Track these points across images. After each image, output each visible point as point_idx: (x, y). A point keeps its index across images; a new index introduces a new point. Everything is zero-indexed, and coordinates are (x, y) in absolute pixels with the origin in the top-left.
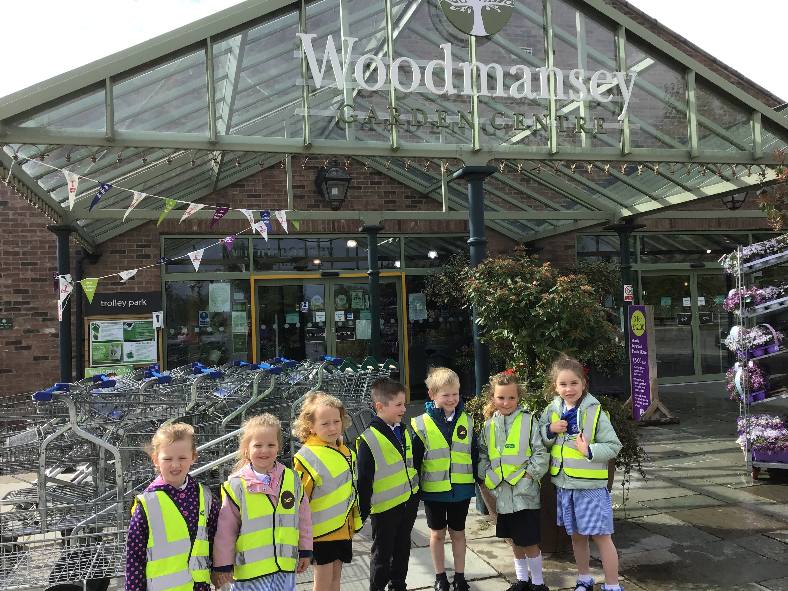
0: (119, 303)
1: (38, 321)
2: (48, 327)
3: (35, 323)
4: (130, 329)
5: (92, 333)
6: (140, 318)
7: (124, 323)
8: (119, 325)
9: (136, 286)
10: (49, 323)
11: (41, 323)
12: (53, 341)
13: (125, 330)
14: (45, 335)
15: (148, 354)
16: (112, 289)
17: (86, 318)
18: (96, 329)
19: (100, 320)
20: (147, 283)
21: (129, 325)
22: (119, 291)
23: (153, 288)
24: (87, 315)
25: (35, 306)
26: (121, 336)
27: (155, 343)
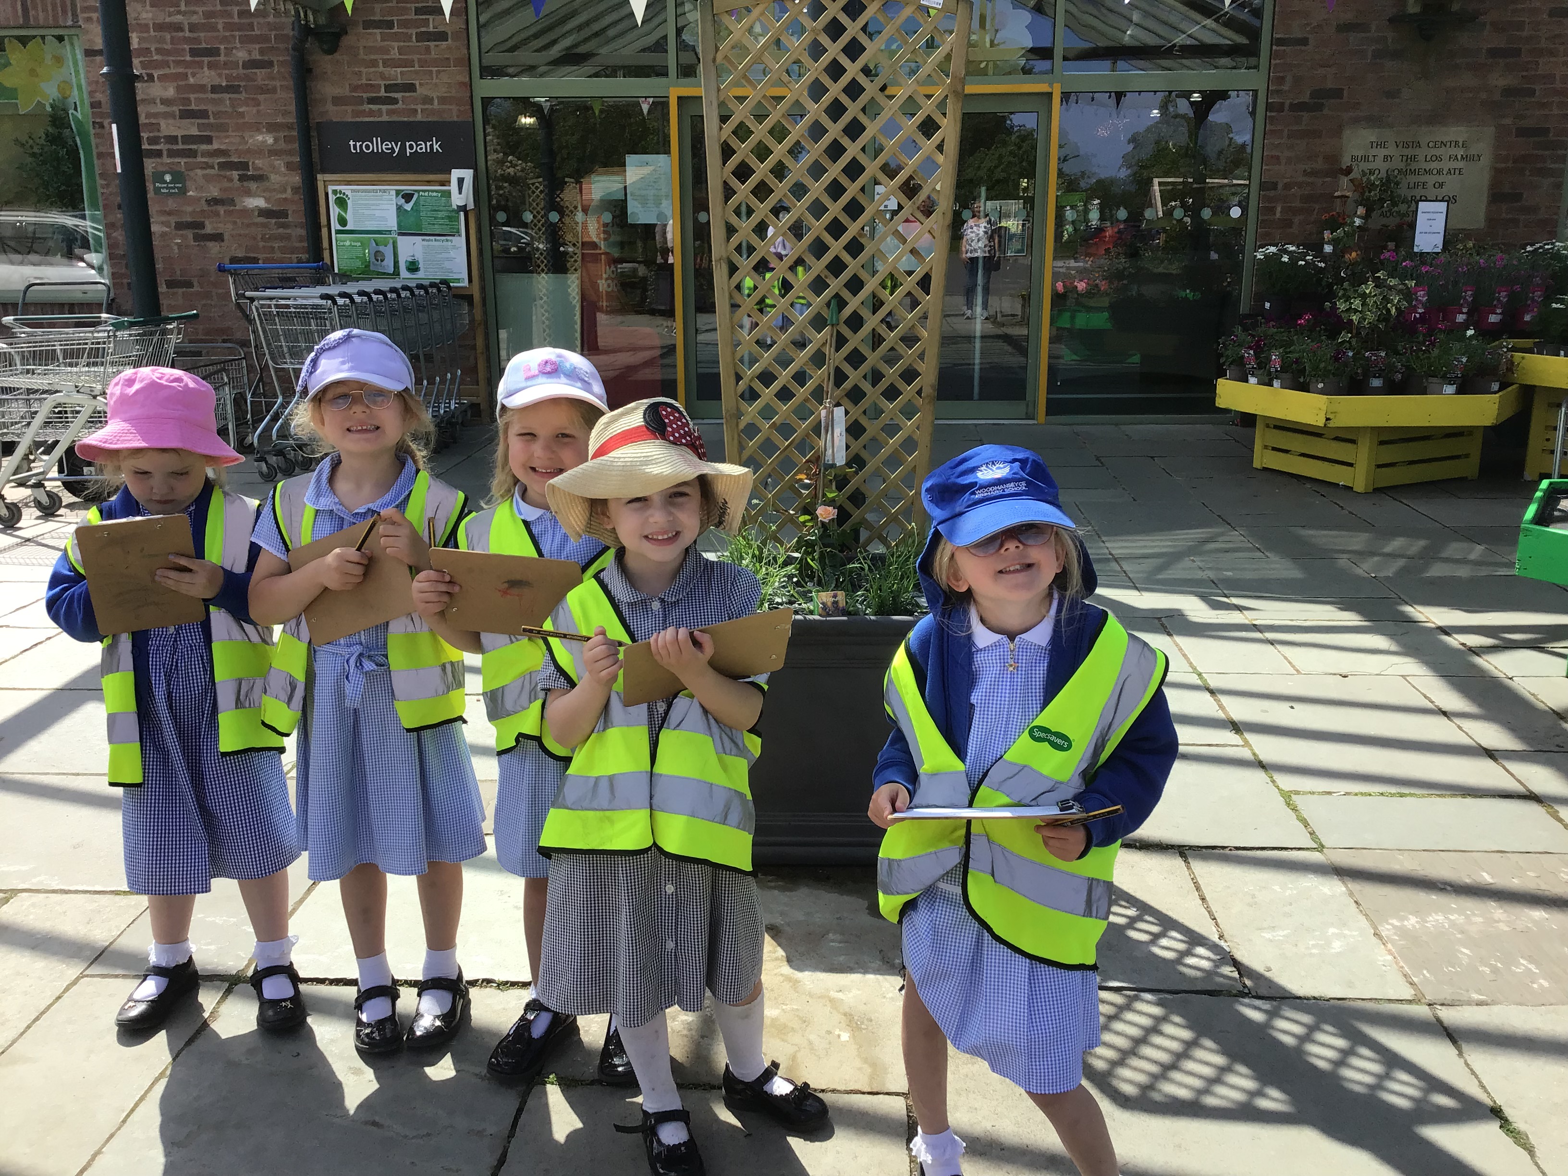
0: (385, 147)
1: (231, 180)
2: (249, 193)
3: (227, 184)
4: (408, 207)
5: (335, 211)
6: (429, 183)
7: (398, 192)
8: (386, 196)
9: (419, 107)
10: (253, 186)
11: (237, 183)
12: (264, 225)
13: (399, 208)
14: (246, 212)
15: (447, 265)
16: (371, 113)
17: (319, 177)
18: (342, 203)
19: (349, 183)
20: (443, 100)
21: (408, 197)
22: (385, 118)
23: (453, 113)
24: (324, 171)
25: (223, 147)
26: (392, 223)
27: (460, 241)
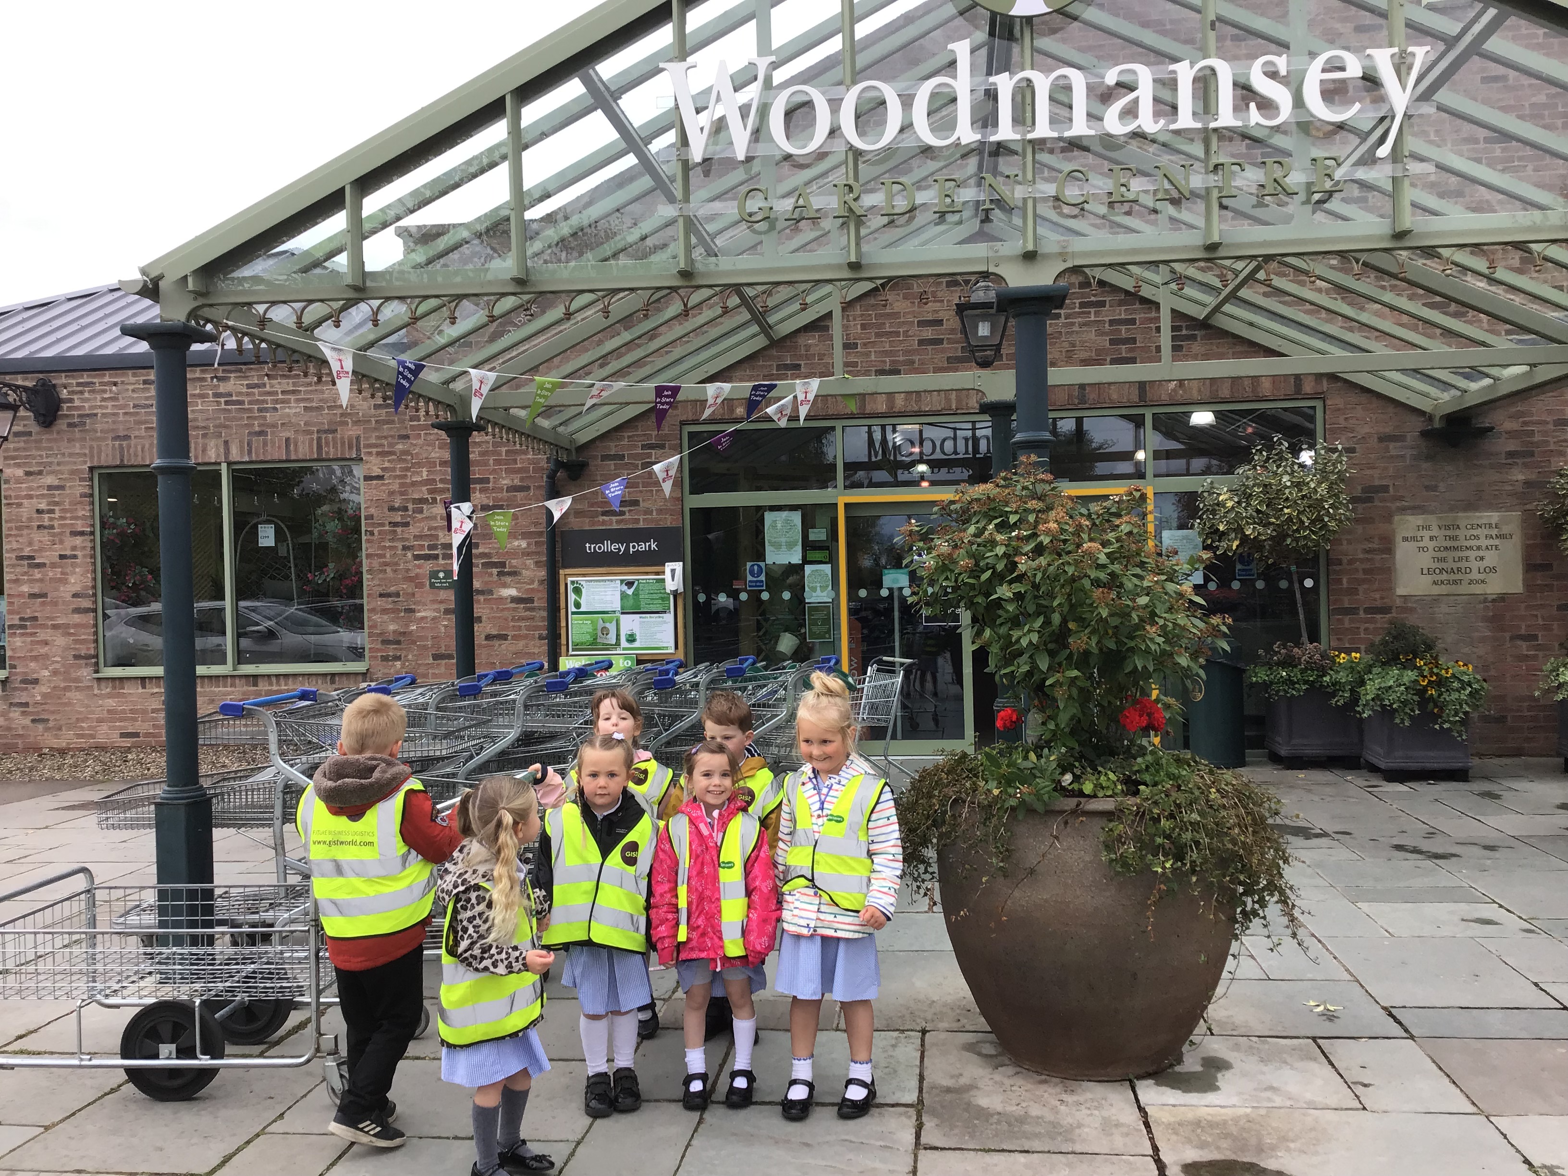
0: (614, 547)
1: (491, 574)
2: (505, 586)
3: (487, 579)
4: (630, 592)
5: (572, 597)
6: (647, 573)
7: (622, 581)
8: (613, 584)
9: (641, 517)
10: (508, 579)
11: (495, 578)
12: (514, 609)
13: (623, 594)
14: (501, 599)
15: (658, 636)
16: (604, 523)
17: (561, 572)
18: (578, 591)
19: (584, 575)
20: (660, 511)
21: (630, 584)
22: (615, 526)
23: (669, 521)
24: (565, 567)
25: (487, 551)
26: (617, 605)
27: (669, 617)
